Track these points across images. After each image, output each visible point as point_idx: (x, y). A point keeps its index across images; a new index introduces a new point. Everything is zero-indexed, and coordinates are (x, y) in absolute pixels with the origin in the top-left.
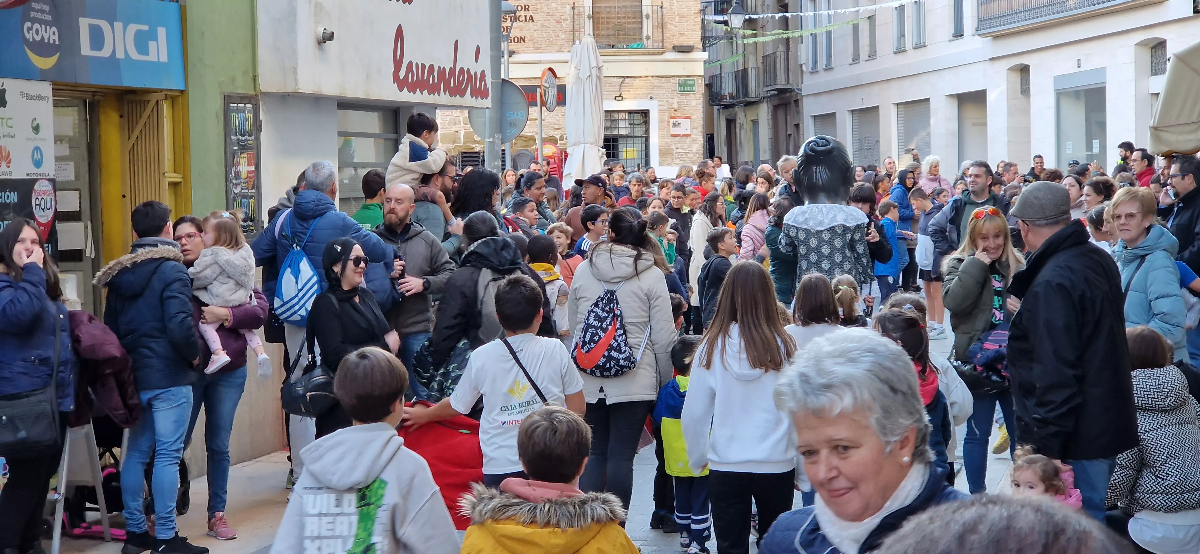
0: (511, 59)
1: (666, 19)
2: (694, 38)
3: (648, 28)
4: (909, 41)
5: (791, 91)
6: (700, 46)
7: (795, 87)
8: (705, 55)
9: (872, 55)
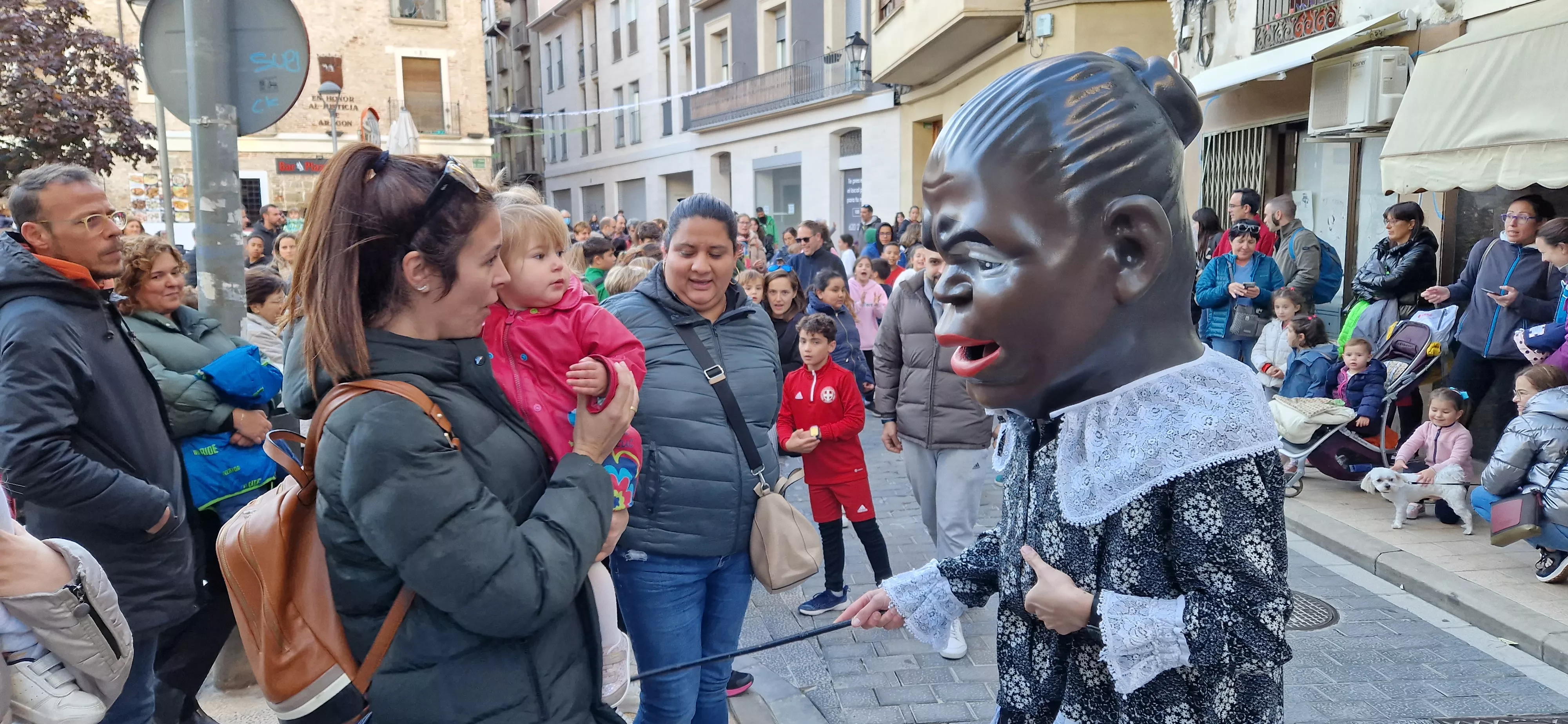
0: (339, 139)
1: (462, 114)
2: (484, 128)
3: (448, 119)
4: (627, 139)
5: (536, 175)
6: (488, 134)
7: (539, 173)
8: (492, 141)
9: (599, 149)
